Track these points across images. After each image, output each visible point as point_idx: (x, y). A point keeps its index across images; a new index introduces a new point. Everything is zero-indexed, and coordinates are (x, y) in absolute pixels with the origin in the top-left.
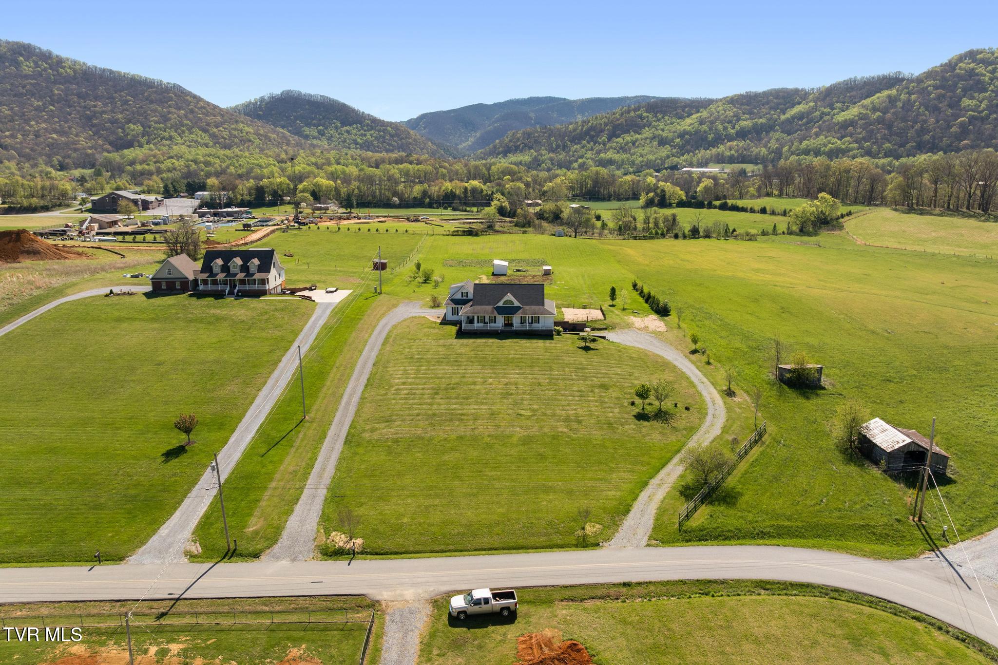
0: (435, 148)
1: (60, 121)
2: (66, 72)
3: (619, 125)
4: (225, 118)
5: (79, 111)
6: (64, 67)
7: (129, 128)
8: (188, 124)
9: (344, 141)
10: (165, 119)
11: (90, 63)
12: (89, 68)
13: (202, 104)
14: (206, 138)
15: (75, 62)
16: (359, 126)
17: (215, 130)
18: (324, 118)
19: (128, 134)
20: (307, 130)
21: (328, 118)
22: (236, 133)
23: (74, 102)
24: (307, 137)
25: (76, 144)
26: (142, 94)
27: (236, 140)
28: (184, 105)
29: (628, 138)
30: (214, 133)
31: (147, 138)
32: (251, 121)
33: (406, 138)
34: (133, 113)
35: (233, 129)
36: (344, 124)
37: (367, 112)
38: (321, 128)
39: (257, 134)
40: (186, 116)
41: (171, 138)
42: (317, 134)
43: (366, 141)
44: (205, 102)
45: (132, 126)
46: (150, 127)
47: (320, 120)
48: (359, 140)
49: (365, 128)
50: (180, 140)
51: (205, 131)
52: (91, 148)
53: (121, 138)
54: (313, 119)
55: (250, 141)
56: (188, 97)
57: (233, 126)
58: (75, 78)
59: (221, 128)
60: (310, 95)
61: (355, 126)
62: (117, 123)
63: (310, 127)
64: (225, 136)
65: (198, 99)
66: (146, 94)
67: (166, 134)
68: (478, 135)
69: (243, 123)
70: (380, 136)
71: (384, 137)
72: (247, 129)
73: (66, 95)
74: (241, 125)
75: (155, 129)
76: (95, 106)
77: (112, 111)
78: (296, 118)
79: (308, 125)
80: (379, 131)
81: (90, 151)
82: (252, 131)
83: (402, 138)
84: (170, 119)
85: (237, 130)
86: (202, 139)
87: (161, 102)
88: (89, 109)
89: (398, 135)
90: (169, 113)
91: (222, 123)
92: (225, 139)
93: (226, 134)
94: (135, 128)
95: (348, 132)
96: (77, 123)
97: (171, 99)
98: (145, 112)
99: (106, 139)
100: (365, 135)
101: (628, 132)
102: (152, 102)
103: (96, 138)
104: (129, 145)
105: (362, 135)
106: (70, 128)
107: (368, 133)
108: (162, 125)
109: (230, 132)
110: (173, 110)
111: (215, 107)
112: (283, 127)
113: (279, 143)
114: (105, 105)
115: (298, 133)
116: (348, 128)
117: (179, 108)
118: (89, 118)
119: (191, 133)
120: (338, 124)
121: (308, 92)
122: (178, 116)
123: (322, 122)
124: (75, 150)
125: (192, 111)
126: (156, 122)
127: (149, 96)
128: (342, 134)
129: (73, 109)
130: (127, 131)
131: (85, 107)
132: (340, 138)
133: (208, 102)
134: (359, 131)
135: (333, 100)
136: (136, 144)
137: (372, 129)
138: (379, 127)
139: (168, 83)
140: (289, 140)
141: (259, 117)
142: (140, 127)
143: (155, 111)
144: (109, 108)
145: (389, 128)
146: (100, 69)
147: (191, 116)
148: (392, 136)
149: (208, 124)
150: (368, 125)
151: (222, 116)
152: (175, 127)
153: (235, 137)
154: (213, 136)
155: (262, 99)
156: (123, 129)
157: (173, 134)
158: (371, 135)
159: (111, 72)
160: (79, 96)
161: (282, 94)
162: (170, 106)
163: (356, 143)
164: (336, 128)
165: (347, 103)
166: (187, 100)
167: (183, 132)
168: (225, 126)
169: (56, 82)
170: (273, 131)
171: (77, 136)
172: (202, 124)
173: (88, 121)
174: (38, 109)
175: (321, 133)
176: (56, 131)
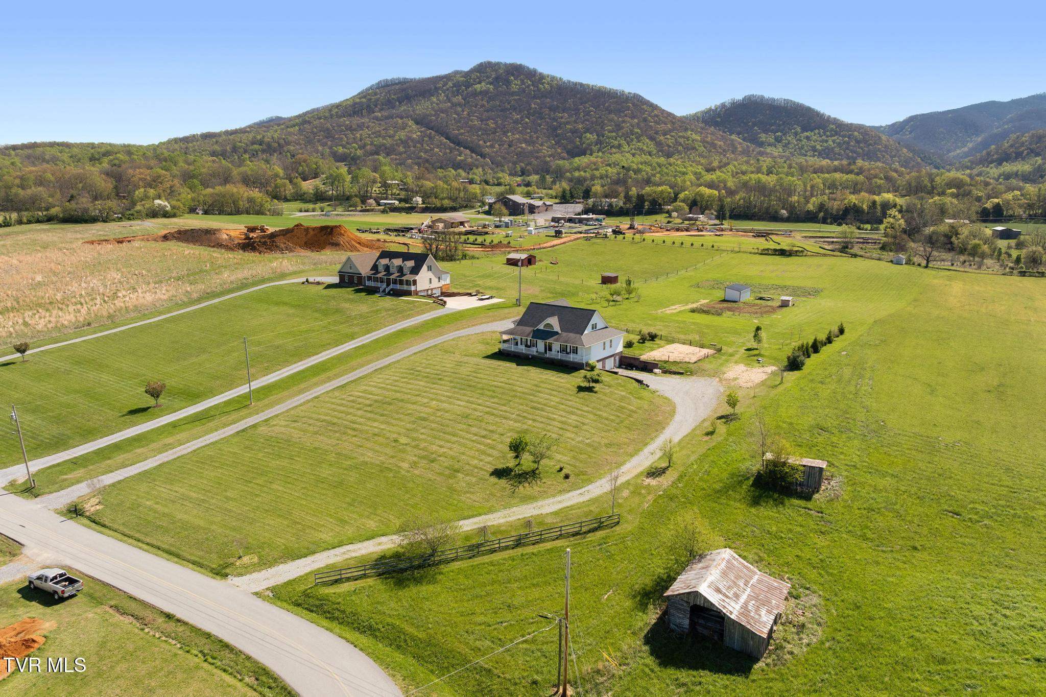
0: (911, 155)
1: (531, 132)
2: (544, 87)
4: (676, 125)
5: (548, 123)
6: (542, 84)
7: (585, 137)
8: (638, 133)
9: (802, 148)
10: (618, 127)
11: (566, 78)
12: (564, 82)
13: (656, 112)
14: (652, 146)
15: (553, 77)
16: (822, 131)
17: (662, 138)
18: (784, 123)
19: (584, 143)
20: (763, 137)
21: (788, 124)
22: (681, 140)
23: (546, 115)
24: (761, 144)
25: (538, 153)
26: (604, 105)
27: (680, 148)
28: (639, 114)
30: (660, 141)
31: (598, 146)
32: (702, 129)
33: (875, 143)
34: (592, 123)
35: (680, 137)
36: (804, 129)
37: (833, 116)
38: (779, 134)
39: (704, 141)
40: (638, 125)
41: (618, 146)
42: (773, 141)
43: (827, 148)
44: (661, 110)
45: (588, 135)
46: (603, 137)
47: (779, 126)
48: (818, 147)
49: (828, 133)
50: (626, 148)
51: (652, 139)
52: (550, 156)
53: (577, 147)
54: (772, 125)
55: (694, 148)
56: (645, 106)
57: (680, 134)
58: (550, 92)
59: (668, 136)
60: (773, 100)
61: (817, 131)
62: (577, 133)
63: (767, 134)
64: (671, 144)
65: (654, 107)
66: (607, 105)
67: (616, 143)
68: (979, 139)
69: (692, 130)
70: (844, 142)
71: (848, 143)
72: (694, 136)
73: (541, 108)
74: (690, 132)
75: (608, 138)
76: (562, 118)
77: (575, 122)
78: (754, 124)
79: (766, 131)
80: (844, 136)
81: (548, 159)
82: (699, 138)
83: (870, 145)
84: (623, 128)
85: (684, 137)
86: (647, 147)
87: (619, 112)
88: (556, 121)
89: (865, 141)
90: (624, 122)
91: (671, 131)
92: (670, 146)
93: (671, 142)
94: (591, 137)
95: (808, 138)
96: (544, 133)
97: (628, 108)
98: (602, 122)
99: (565, 148)
100: (827, 141)
102: (610, 111)
103: (557, 146)
104: (583, 153)
105: (823, 141)
106: (537, 138)
107: (830, 139)
108: (614, 134)
109: (676, 140)
110: (628, 119)
111: (670, 114)
112: (738, 134)
113: (724, 151)
114: (570, 116)
115: (754, 140)
116: (808, 134)
117: (633, 117)
118: (555, 129)
119: (639, 141)
120: (799, 129)
121: (771, 97)
122: (631, 125)
123: (782, 127)
124: (537, 158)
125: (645, 120)
126: (610, 131)
127: (610, 106)
128: (801, 141)
129: (543, 120)
130: (584, 139)
131: (554, 119)
132: (797, 145)
133: (664, 110)
134: (821, 137)
135: (798, 103)
136: (589, 152)
137: (836, 133)
138: (844, 133)
139: (629, 93)
140: (736, 148)
141: (716, 124)
142: (595, 136)
143: (611, 120)
144: (573, 119)
145: (856, 134)
146: (573, 82)
147: (642, 125)
148: (858, 142)
149: (657, 133)
150: (832, 130)
151: (673, 123)
152: (626, 136)
153: (680, 144)
154: (659, 144)
155: (723, 105)
156: (581, 138)
157: (623, 142)
158: (834, 141)
159: (581, 85)
161: (743, 99)
162: (626, 116)
163: (814, 149)
164: (796, 134)
165: (812, 106)
166: (643, 109)
167: (632, 140)
168: (673, 134)
169: (535, 97)
170: (723, 138)
171: (542, 145)
172: (652, 133)
173: (553, 132)
174: (516, 122)
175: (778, 140)
176: (526, 141)
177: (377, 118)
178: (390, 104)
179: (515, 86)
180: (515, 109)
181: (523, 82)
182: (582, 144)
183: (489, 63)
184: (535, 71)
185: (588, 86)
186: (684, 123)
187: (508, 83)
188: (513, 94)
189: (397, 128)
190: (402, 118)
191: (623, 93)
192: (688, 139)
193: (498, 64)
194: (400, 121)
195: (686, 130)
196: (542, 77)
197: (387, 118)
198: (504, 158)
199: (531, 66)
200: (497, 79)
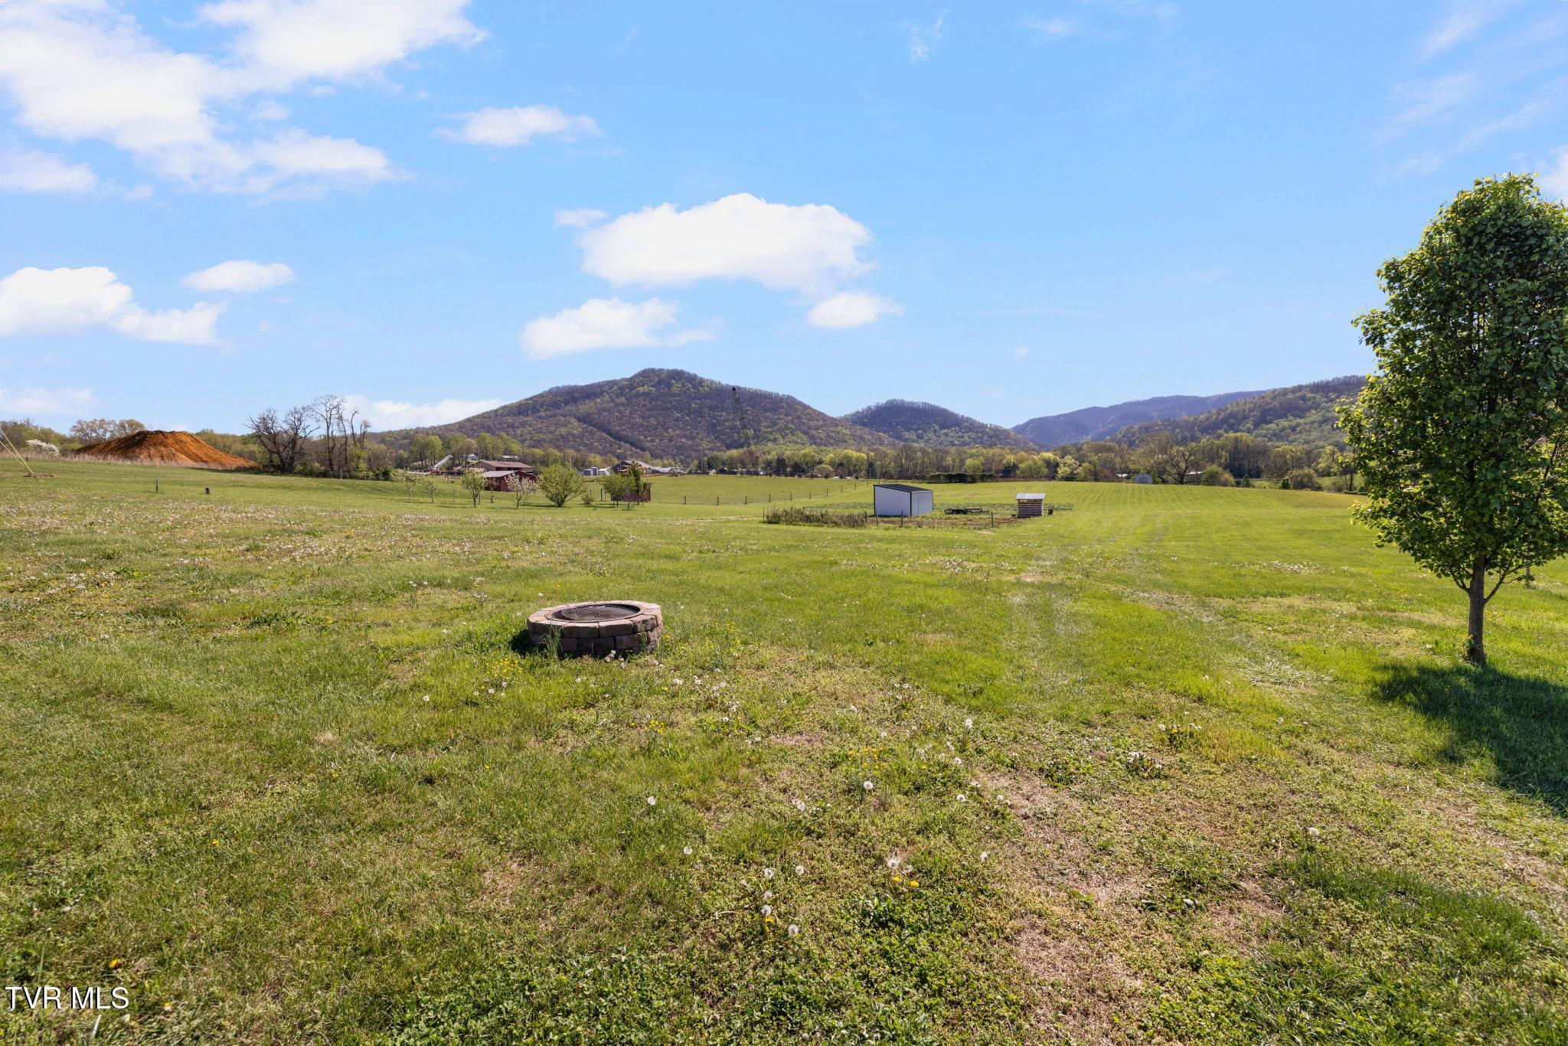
1: (691, 428)
2: (704, 390)
3: (1270, 409)
4: (828, 423)
5: (707, 421)
6: (702, 387)
8: (792, 428)
10: (774, 424)
11: (723, 382)
12: (722, 385)
13: (808, 411)
14: (805, 438)
15: (712, 382)
16: (958, 429)
17: (814, 432)
18: (923, 423)
20: (906, 435)
21: (927, 423)
22: (833, 435)
23: (705, 413)
26: (760, 405)
28: (792, 413)
29: (1284, 423)
30: (813, 434)
32: (851, 426)
34: (750, 420)
36: (942, 427)
37: (966, 416)
38: (920, 431)
39: (853, 435)
40: (791, 421)
41: (775, 440)
44: (812, 409)
45: (746, 431)
46: (760, 432)
47: (920, 425)
49: (964, 431)
50: (782, 441)
51: (805, 433)
54: (913, 424)
56: (799, 407)
57: (832, 430)
58: (709, 394)
59: (821, 431)
60: (914, 403)
61: (953, 429)
62: (735, 429)
64: (823, 437)
65: (807, 408)
66: (763, 405)
67: (772, 437)
69: (843, 427)
73: (702, 409)
74: (841, 429)
75: (764, 432)
76: (721, 416)
77: (734, 420)
78: (898, 425)
79: (908, 430)
80: (977, 432)
82: (851, 433)
83: (1002, 440)
84: (778, 424)
85: (836, 432)
86: (800, 439)
87: (774, 410)
88: (715, 419)
89: (998, 437)
90: (779, 419)
91: (822, 427)
92: (822, 439)
93: (823, 435)
94: (748, 433)
95: (946, 435)
96: (704, 430)
97: (783, 407)
98: (759, 420)
99: (722, 442)
100: (963, 438)
101: (1284, 416)
102: (766, 410)
103: (714, 441)
104: (740, 446)
105: (959, 437)
106: (697, 434)
107: (966, 435)
108: (770, 430)
109: (828, 433)
110: (782, 416)
111: (823, 415)
112: (884, 431)
114: (729, 414)
115: (897, 436)
116: (945, 431)
117: (787, 415)
118: (714, 426)
119: (793, 435)
120: (937, 427)
121: (910, 401)
122: (785, 422)
123: (922, 426)
124: (697, 451)
125: (799, 418)
126: (766, 427)
127: (765, 405)
128: (940, 437)
129: (703, 418)
130: (742, 435)
131: (713, 417)
132: (937, 441)
134: (957, 433)
135: (934, 406)
137: (970, 431)
138: (977, 429)
139: (783, 395)
141: (864, 424)
142: (753, 432)
143: (767, 418)
144: (731, 417)
146: (732, 386)
147: (796, 422)
149: (810, 428)
150: (966, 428)
152: (780, 431)
154: (811, 437)
155: (869, 408)
156: (739, 433)
157: (778, 436)
159: (740, 388)
160: (710, 408)
162: (780, 414)
164: (935, 431)
165: (947, 408)
166: (797, 409)
167: (787, 434)
168: (826, 429)
169: (695, 398)
170: (870, 434)
171: (701, 439)
172: (805, 428)
173: (712, 428)
174: (677, 420)
175: (920, 437)
176: (685, 436)
177: (541, 417)
178: (556, 405)
179: (677, 387)
180: (676, 408)
181: (683, 384)
182: (740, 438)
183: (653, 370)
184: (695, 376)
185: (745, 389)
186: (835, 422)
187: (669, 386)
188: (674, 395)
189: (558, 425)
190: (565, 416)
191: (777, 395)
192: (838, 433)
193: (661, 370)
194: (563, 419)
195: (837, 426)
196: (702, 381)
197: (550, 417)
198: (664, 451)
199: (692, 372)
200: (660, 382)
